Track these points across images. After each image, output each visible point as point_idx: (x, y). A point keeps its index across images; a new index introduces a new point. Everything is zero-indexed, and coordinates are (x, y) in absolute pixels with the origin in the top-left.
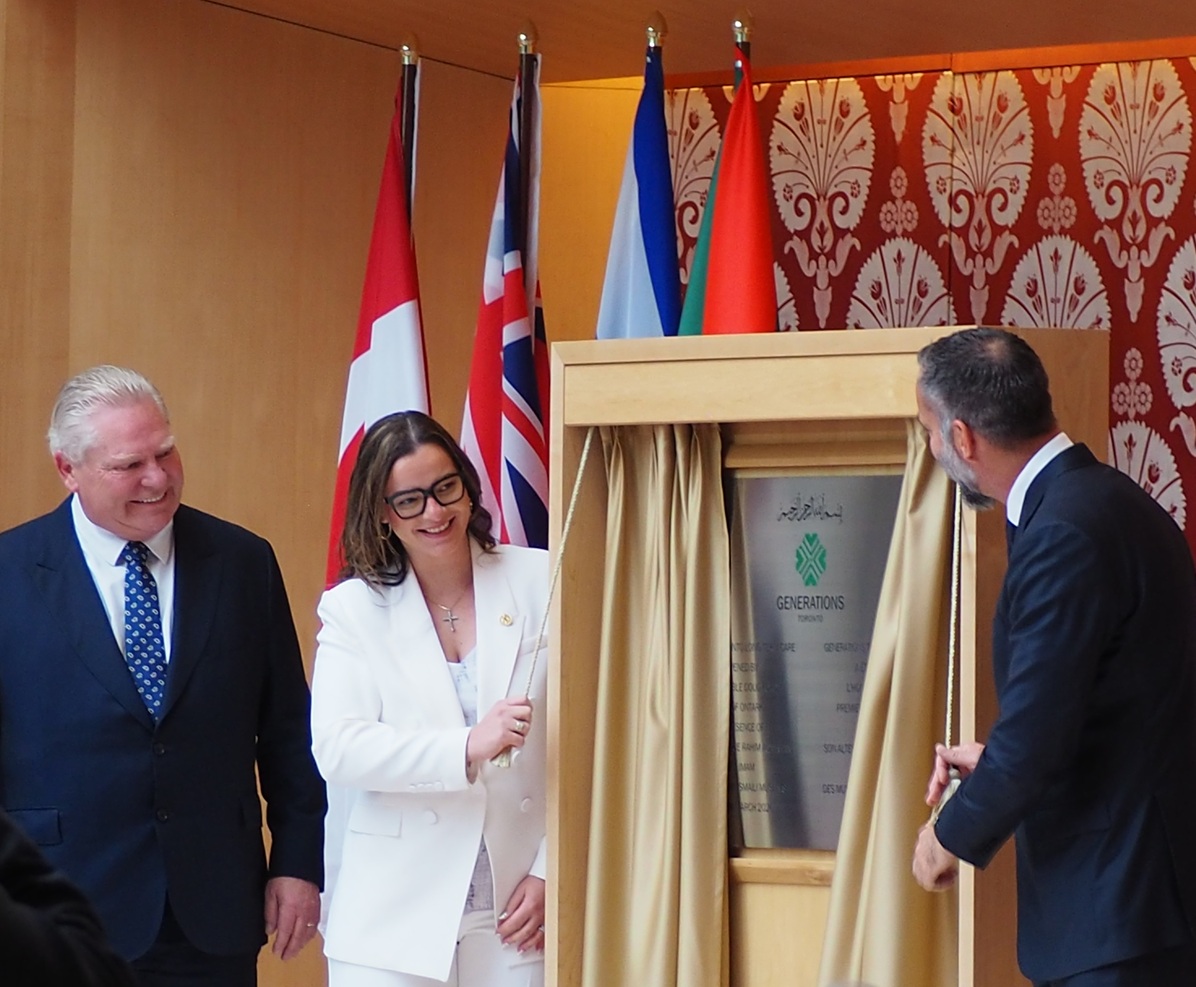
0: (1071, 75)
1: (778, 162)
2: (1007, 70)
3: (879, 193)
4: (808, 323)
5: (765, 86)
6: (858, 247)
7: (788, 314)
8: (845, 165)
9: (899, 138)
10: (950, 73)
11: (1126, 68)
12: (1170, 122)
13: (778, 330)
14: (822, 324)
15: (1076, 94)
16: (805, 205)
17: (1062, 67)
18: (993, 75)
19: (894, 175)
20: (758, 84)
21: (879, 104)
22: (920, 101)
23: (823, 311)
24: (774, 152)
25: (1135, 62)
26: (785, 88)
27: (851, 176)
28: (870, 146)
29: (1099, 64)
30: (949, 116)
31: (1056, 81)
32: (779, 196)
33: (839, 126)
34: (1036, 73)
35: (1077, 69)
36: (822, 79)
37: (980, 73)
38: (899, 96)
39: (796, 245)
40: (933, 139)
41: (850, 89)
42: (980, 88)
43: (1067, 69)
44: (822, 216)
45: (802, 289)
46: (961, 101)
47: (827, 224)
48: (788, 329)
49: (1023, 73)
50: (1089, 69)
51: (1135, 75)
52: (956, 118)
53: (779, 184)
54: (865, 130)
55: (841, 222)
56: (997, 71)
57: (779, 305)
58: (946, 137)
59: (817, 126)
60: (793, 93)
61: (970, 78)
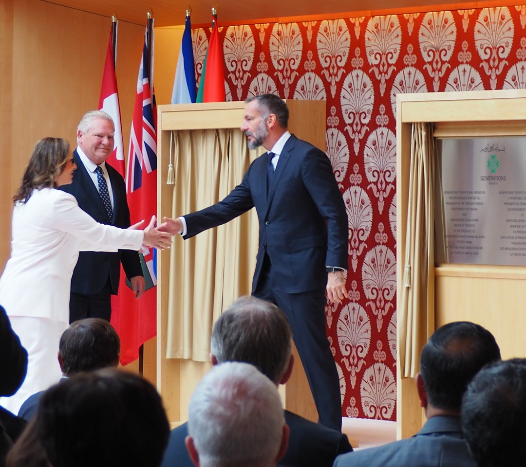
0: (314, 24)
1: (226, 50)
2: (295, 22)
3: (256, 60)
4: (235, 99)
5: (222, 28)
6: (250, 76)
7: (229, 96)
8: (246, 51)
9: (262, 43)
10: (277, 23)
11: (330, 22)
12: (344, 38)
13: (226, 101)
14: (240, 99)
15: (316, 30)
16: (234, 64)
17: (311, 21)
18: (290, 24)
19: (261, 54)
20: (220, 27)
21: (256, 33)
22: (269, 32)
23: (239, 95)
24: (225, 48)
25: (333, 20)
26: (228, 28)
27: (248, 55)
28: (254, 46)
29: (322, 20)
30: (277, 36)
31: (310, 26)
32: (226, 61)
33: (244, 39)
34: (304, 23)
35: (316, 22)
36: (239, 25)
37: (287, 24)
38: (262, 30)
39: (232, 76)
40: (273, 43)
41: (247, 28)
42: (287, 28)
43: (313, 22)
44: (239, 67)
45: (233, 88)
46: (281, 32)
47: (241, 69)
48: (229, 101)
49: (300, 23)
50: (319, 22)
51: (333, 23)
52: (280, 37)
53: (226, 57)
54: (252, 41)
55: (245, 68)
56: (292, 23)
57: (226, 94)
58: (276, 42)
59: (238, 40)
60: (230, 30)
61: (284, 25)
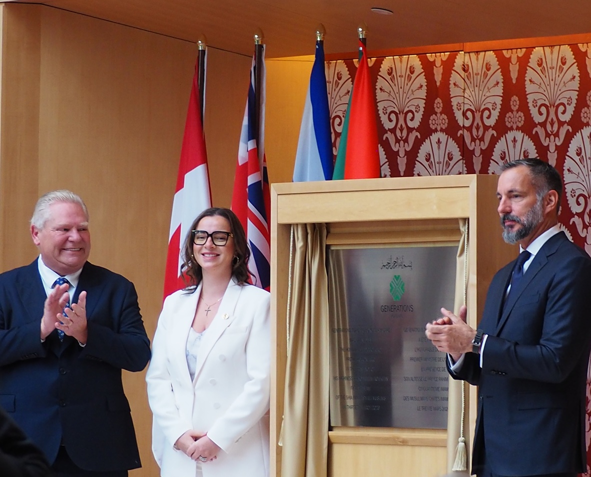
0: (521, 53)
1: (380, 96)
2: (490, 51)
3: (429, 110)
4: (395, 173)
5: (374, 59)
6: (419, 137)
7: (385, 169)
8: (412, 97)
9: (438, 84)
10: (463, 52)
11: (547, 49)
12: (569, 76)
13: (381, 177)
14: (402, 174)
15: (524, 62)
16: (393, 116)
17: (517, 49)
18: (484, 53)
19: (436, 102)
20: (370, 58)
21: (428, 67)
22: (448, 66)
23: (402, 168)
24: (378, 91)
25: (552, 46)
26: (383, 60)
27: (415, 102)
28: (425, 88)
29: (534, 48)
30: (462, 73)
31: (514, 56)
32: (381, 112)
33: (409, 78)
34: (505, 52)
35: (524, 50)
36: (401, 56)
37: (477, 52)
38: (438, 63)
39: (389, 135)
40: (455, 84)
41: (415, 60)
42: (477, 59)
43: (519, 50)
44: (401, 122)
45: (392, 157)
46: (468, 65)
47: (404, 126)
48: (385, 176)
49: (498, 52)
50: (530, 49)
51: (552, 53)
52: (466, 74)
53: (380, 106)
54: (422, 80)
55: (411, 124)
56: (485, 51)
57: (381, 164)
58: (461, 83)
59: (399, 78)
60: (387, 63)
61: (472, 55)
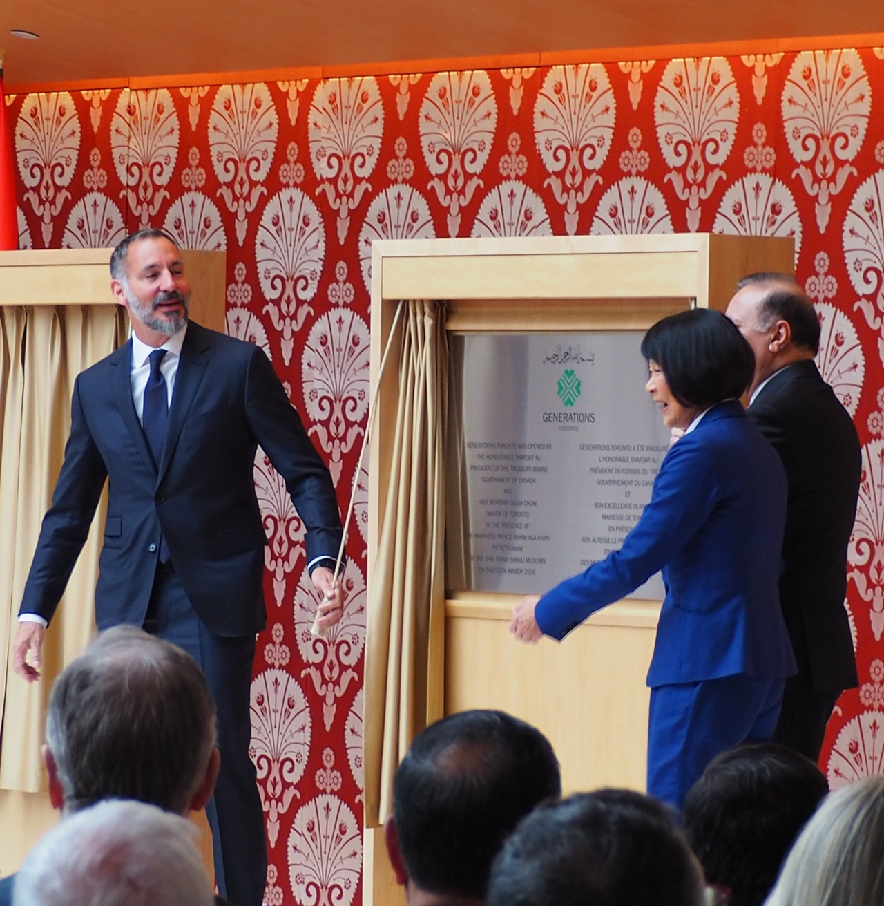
0: (203, 92)
1: (20, 144)
2: (164, 88)
3: (83, 164)
4: (38, 244)
5: (13, 96)
6: (70, 197)
7: (26, 239)
8: (62, 146)
9: (96, 130)
10: (128, 90)
11: (237, 88)
12: (264, 122)
13: (19, 249)
14: (47, 245)
15: (206, 104)
16: (37, 171)
17: (198, 87)
18: (155, 91)
19: (93, 153)
20: (8, 95)
21: (83, 108)
22: (109, 107)
23: (47, 237)
24: (18, 138)
25: (243, 84)
26: (25, 98)
27: (66, 153)
28: (78, 135)
29: (221, 85)
30: (127, 117)
31: (194, 96)
32: (21, 165)
33: (59, 122)
34: (182, 90)
35: (207, 88)
36: (48, 92)
37: (147, 90)
38: (96, 103)
39: (31, 195)
40: (117, 131)
41: (66, 99)
42: (147, 99)
43: (201, 88)
44: (47, 178)
45: (35, 223)
46: (135, 107)
47: (50, 183)
48: (25, 248)
49: (173, 90)
50: (214, 88)
51: (243, 92)
52: (132, 118)
53: (21, 158)
54: (75, 125)
55: (59, 181)
56: (157, 89)
57: (20, 233)
58: (125, 129)
59: (45, 122)
60: (30, 101)
61: (141, 93)
